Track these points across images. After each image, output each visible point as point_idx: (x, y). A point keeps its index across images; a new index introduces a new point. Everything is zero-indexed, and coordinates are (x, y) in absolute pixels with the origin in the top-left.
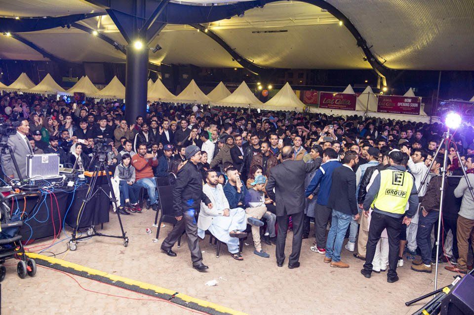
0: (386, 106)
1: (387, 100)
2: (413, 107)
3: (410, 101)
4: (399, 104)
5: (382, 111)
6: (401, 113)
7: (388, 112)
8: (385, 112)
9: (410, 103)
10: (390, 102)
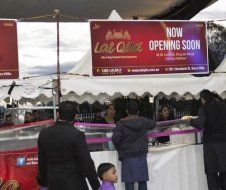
0: (116, 53)
1: (118, 35)
2: (191, 51)
3: (180, 33)
4: (154, 45)
5: (106, 71)
6: (162, 71)
7: (125, 73)
8: (116, 74)
9: (180, 39)
10: (126, 41)
